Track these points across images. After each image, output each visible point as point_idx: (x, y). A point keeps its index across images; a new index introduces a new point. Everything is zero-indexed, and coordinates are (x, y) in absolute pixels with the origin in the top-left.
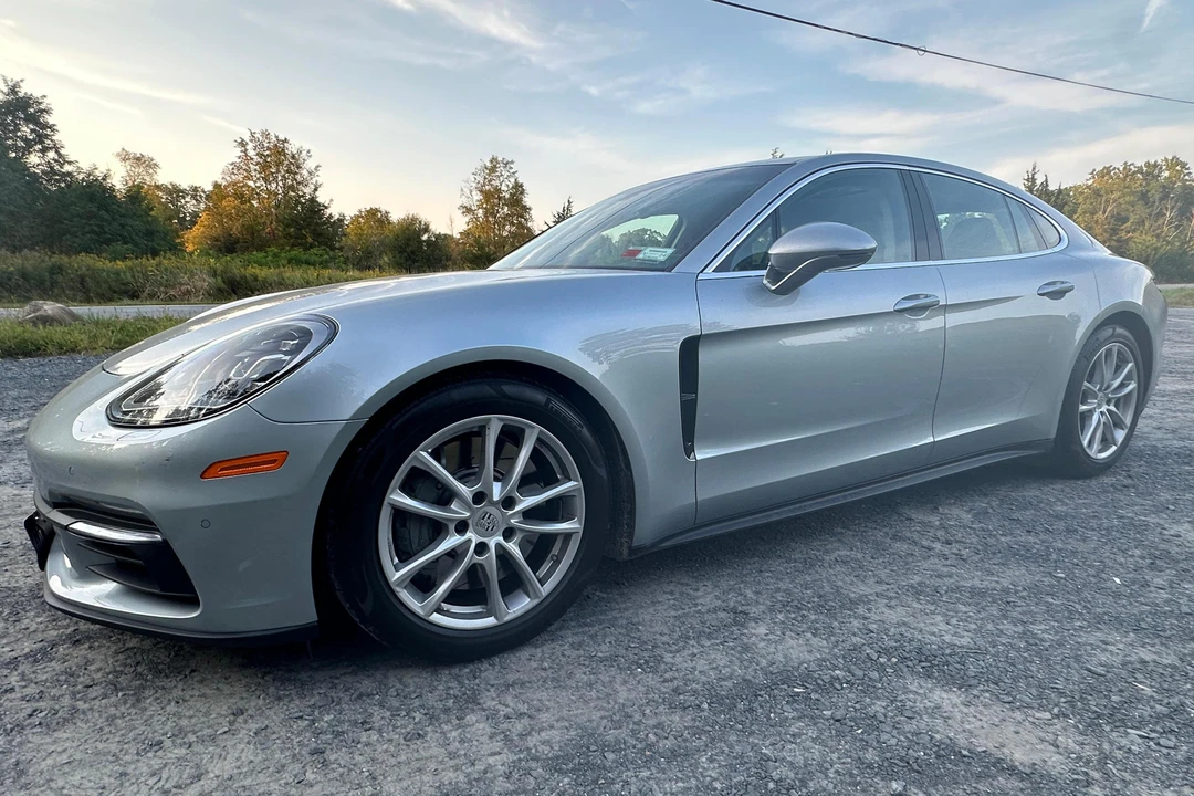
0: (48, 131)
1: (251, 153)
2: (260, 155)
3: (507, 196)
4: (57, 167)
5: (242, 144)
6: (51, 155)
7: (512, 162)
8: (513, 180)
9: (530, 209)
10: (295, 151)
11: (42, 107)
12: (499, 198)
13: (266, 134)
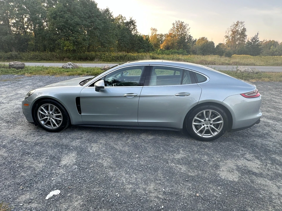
0: (135, 27)
1: (175, 26)
2: (177, 26)
3: (240, 32)
4: (136, 34)
5: (174, 24)
6: (135, 31)
7: (244, 22)
8: (243, 27)
9: (247, 36)
10: (185, 25)
11: (135, 22)
12: (237, 33)
13: (179, 21)
